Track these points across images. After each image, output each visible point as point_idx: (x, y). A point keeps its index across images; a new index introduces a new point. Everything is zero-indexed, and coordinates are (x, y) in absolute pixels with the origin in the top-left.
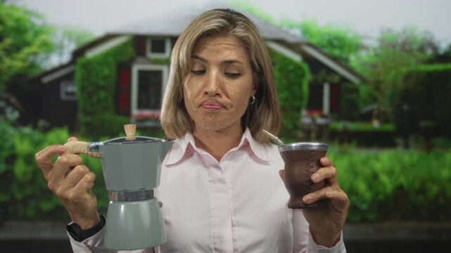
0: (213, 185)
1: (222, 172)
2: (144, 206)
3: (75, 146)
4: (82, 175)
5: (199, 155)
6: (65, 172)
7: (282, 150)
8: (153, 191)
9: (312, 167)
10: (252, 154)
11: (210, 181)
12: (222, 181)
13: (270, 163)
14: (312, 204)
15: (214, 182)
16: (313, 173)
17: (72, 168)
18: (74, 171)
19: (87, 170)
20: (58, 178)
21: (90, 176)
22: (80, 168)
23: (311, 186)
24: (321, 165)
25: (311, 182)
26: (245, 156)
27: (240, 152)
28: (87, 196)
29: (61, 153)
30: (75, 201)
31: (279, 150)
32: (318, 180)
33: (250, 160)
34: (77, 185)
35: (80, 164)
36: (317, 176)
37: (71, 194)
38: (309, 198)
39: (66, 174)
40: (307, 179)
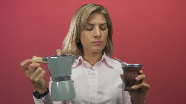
0: (90, 76)
1: (94, 71)
2: (66, 82)
3: (36, 60)
4: (40, 71)
5: (84, 64)
6: (34, 70)
7: (123, 67)
8: (70, 76)
9: (136, 74)
10: (106, 64)
11: (89, 74)
12: (94, 74)
13: (114, 67)
14: (135, 90)
15: (90, 75)
16: (136, 77)
17: (36, 68)
18: (37, 70)
19: (42, 69)
20: (31, 73)
21: (44, 72)
22: (40, 68)
23: (135, 82)
24: (139, 74)
25: (135, 80)
26: (104, 64)
27: (101, 63)
28: (43, 80)
29: (31, 63)
30: (39, 82)
31: (121, 66)
32: (138, 80)
33: (106, 66)
34: (39, 76)
35: (40, 67)
36: (138, 78)
37: (36, 79)
38: (134, 87)
39: (34, 71)
40: (134, 79)
